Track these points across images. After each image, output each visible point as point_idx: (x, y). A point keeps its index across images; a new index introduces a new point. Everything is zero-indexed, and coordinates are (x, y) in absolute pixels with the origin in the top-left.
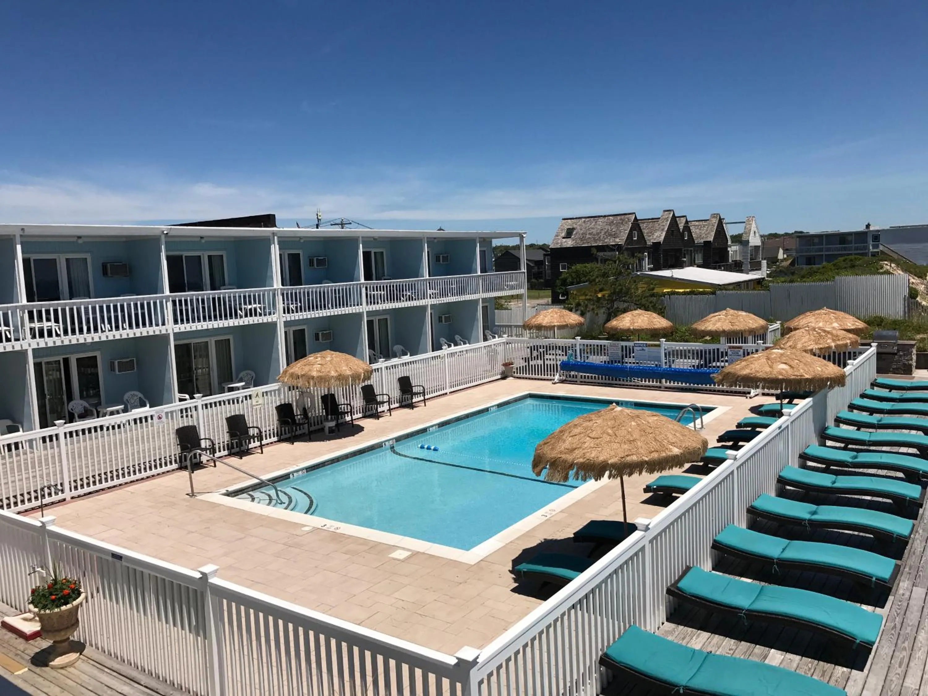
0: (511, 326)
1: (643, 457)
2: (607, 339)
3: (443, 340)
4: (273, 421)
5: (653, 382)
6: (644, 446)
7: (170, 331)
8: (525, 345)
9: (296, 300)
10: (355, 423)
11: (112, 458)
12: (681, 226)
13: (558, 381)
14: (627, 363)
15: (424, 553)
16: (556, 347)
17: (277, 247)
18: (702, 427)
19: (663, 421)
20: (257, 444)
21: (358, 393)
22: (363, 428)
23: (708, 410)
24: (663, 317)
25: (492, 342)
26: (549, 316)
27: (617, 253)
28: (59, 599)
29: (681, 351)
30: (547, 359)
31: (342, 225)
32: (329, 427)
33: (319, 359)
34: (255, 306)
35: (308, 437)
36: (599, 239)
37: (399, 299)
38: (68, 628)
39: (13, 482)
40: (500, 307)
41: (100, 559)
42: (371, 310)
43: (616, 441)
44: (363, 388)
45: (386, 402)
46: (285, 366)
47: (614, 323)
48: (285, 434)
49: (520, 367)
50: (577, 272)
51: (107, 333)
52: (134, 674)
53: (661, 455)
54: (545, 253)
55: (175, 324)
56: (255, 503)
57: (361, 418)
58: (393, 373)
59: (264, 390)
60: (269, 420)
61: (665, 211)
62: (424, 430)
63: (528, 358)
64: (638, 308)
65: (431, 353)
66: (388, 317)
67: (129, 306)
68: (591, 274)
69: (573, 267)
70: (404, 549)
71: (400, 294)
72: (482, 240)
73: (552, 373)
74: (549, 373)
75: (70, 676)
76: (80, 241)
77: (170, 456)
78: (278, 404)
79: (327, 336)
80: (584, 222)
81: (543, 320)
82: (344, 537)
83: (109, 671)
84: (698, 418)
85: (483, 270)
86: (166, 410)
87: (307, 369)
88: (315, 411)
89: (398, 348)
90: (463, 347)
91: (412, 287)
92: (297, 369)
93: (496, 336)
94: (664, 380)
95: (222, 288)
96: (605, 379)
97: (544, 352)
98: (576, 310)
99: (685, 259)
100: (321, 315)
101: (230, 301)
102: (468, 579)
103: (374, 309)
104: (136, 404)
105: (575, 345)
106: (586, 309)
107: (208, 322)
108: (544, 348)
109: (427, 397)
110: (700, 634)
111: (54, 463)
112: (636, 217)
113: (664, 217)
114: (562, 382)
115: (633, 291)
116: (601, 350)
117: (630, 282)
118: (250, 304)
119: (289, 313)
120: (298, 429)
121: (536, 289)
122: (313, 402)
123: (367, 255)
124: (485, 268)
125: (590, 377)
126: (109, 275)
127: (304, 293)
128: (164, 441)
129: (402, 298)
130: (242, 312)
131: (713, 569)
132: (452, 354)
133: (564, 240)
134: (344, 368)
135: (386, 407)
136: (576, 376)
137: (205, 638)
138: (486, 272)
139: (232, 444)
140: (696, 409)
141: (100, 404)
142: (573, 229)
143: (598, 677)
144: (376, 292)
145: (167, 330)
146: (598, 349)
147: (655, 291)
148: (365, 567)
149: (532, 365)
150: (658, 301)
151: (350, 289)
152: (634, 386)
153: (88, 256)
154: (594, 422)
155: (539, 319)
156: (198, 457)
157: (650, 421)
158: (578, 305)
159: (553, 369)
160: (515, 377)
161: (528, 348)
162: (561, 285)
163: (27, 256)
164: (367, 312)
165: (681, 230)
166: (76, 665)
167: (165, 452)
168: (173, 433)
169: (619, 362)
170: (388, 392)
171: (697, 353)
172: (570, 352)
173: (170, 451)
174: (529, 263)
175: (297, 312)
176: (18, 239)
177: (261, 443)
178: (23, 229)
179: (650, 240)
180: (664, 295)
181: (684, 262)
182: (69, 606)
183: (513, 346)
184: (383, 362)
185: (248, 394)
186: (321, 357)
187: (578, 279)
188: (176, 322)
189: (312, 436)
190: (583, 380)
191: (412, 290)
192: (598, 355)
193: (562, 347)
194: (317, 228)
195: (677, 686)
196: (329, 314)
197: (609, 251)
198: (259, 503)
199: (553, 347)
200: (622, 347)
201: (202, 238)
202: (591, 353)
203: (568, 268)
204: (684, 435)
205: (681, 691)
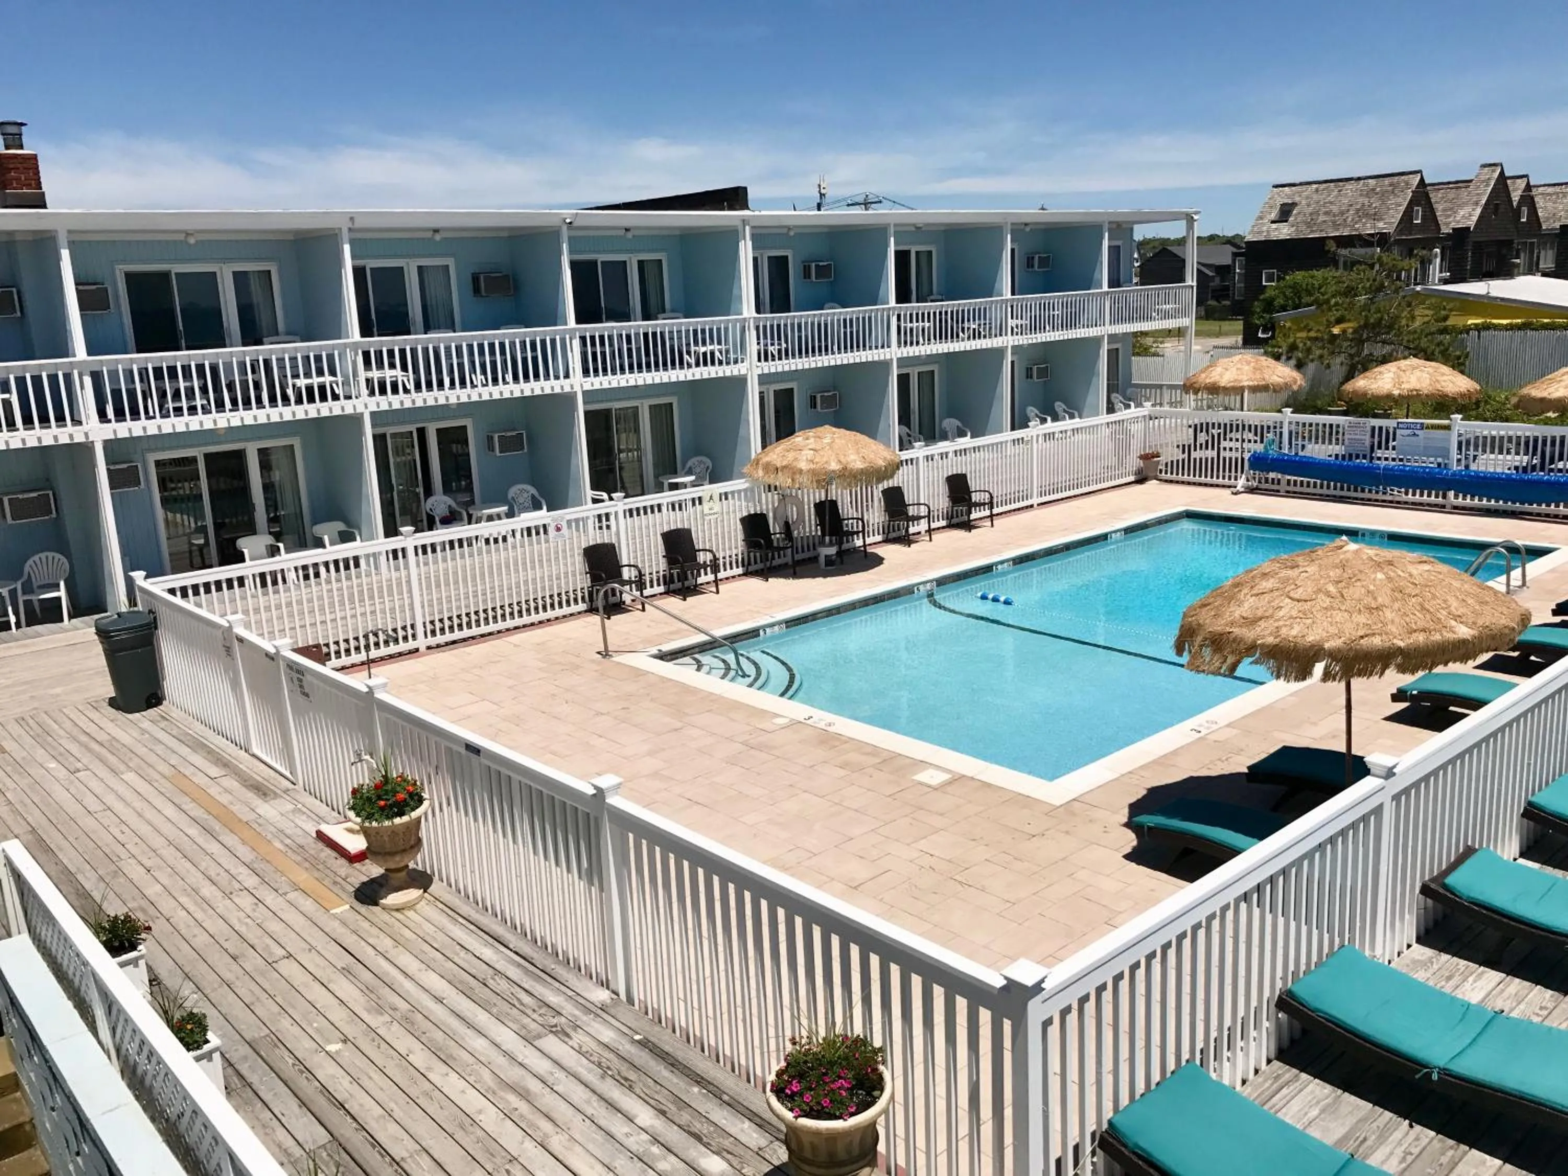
0: (1160, 387)
1: (1395, 641)
2: (1345, 413)
3: (1032, 411)
4: (736, 540)
5: (1429, 495)
6: (1397, 620)
7: (578, 389)
8: (1185, 422)
9: (779, 339)
10: (869, 550)
11: (486, 589)
12: (1516, 197)
13: (1242, 490)
14: (1379, 459)
15: (972, 778)
16: (1244, 426)
17: (749, 244)
18: (1524, 584)
19: (1440, 573)
20: (711, 577)
21: (876, 499)
22: (882, 559)
23: (1538, 553)
24: (1462, 372)
25: (1122, 414)
26: (1234, 369)
27: (1379, 249)
28: (391, 807)
29: (1493, 438)
30: (1225, 449)
31: (866, 204)
32: (826, 556)
33: (812, 440)
34: (711, 347)
35: (792, 571)
36: (1345, 224)
37: (955, 336)
38: (404, 851)
39: (344, 618)
40: (1144, 351)
41: (449, 750)
42: (905, 355)
43: (1343, 608)
44: (885, 492)
45: (924, 517)
46: (759, 450)
47: (1361, 383)
48: (756, 563)
49: (1172, 462)
50: (1295, 287)
51: (480, 389)
52: (500, 930)
53: (1432, 638)
54: (1235, 250)
55: (584, 377)
56: (702, 674)
57: (880, 542)
58: (938, 468)
59: (723, 491)
60: (730, 540)
61: (1484, 166)
62: (988, 569)
63: (1189, 446)
64: (1410, 354)
65: (1009, 433)
66: (935, 368)
67: (513, 344)
68: (1322, 290)
69: (1288, 277)
70: (938, 768)
71: (958, 328)
72: (1114, 226)
73: (1233, 474)
74: (1227, 474)
75: (407, 923)
76: (438, 237)
77: (574, 591)
78: (745, 514)
79: (829, 402)
80: (1317, 190)
81: (1221, 375)
82: (838, 739)
83: (464, 922)
84: (1517, 567)
85: (1114, 282)
86: (568, 517)
87: (791, 456)
88: (804, 528)
89: (950, 423)
90: (1067, 424)
91: (979, 314)
92: (775, 457)
93: (1132, 404)
94: (1451, 494)
95: (659, 316)
96: (1335, 489)
97: (1219, 434)
98: (1289, 358)
99: (1518, 261)
100: (820, 365)
101: (671, 339)
102: (1047, 830)
103: (911, 354)
104: (526, 505)
105: (1281, 423)
106: (1307, 357)
107: (636, 375)
108: (1219, 428)
109: (995, 511)
110: (1483, 973)
111: (401, 593)
112: (1422, 180)
113: (1483, 178)
114: (1251, 490)
115: (1404, 322)
116: (1331, 434)
117: (1399, 304)
118: (704, 344)
119: (766, 360)
120: (776, 556)
121: (1215, 320)
122: (801, 513)
123: (902, 258)
124: (1119, 280)
125: (1305, 484)
126: (483, 293)
127: (793, 325)
128: (566, 565)
129: (961, 334)
130: (690, 357)
131: (1523, 855)
132: (1049, 436)
133: (1274, 226)
134: (852, 457)
135: (923, 526)
136: (1279, 480)
137: (602, 889)
138: (1119, 286)
139: (671, 575)
140: (1513, 550)
141: (472, 502)
142: (1294, 204)
143: (1273, 1030)
144: (915, 324)
145: (572, 387)
146: (1324, 432)
147: (1448, 323)
148: (870, 793)
149: (1195, 459)
150: (1453, 341)
151: (870, 318)
152: (1391, 502)
153: (450, 262)
154: (1301, 569)
155: (1214, 374)
156: (618, 594)
157: (1415, 572)
158: (1293, 348)
159: (1236, 466)
160: (1161, 480)
161: (1190, 426)
162: (1264, 311)
163: (360, 263)
164: (898, 359)
165: (1515, 204)
166: (418, 906)
167: (567, 583)
168: (579, 554)
169: (1364, 457)
170: (929, 500)
171: (1527, 443)
172: (1271, 436)
173: (575, 583)
174: (1203, 269)
175: (780, 359)
176: (345, 235)
177: (716, 576)
178: (352, 219)
179: (1447, 224)
180: (1467, 330)
181: (1518, 265)
182: (405, 819)
183: (1162, 423)
184: (920, 448)
185: (696, 495)
186: (815, 437)
187: (1297, 297)
188: (586, 372)
189: (797, 569)
190: (1291, 488)
191: (980, 319)
192: (1323, 443)
193: (1256, 426)
194: (819, 209)
195: (1426, 1067)
196: (832, 363)
197: (1361, 246)
198: (708, 673)
199: (1238, 425)
200: (1373, 428)
201: (627, 230)
202: (1310, 439)
203: (1279, 280)
204: (1483, 603)
205: (1435, 1077)
